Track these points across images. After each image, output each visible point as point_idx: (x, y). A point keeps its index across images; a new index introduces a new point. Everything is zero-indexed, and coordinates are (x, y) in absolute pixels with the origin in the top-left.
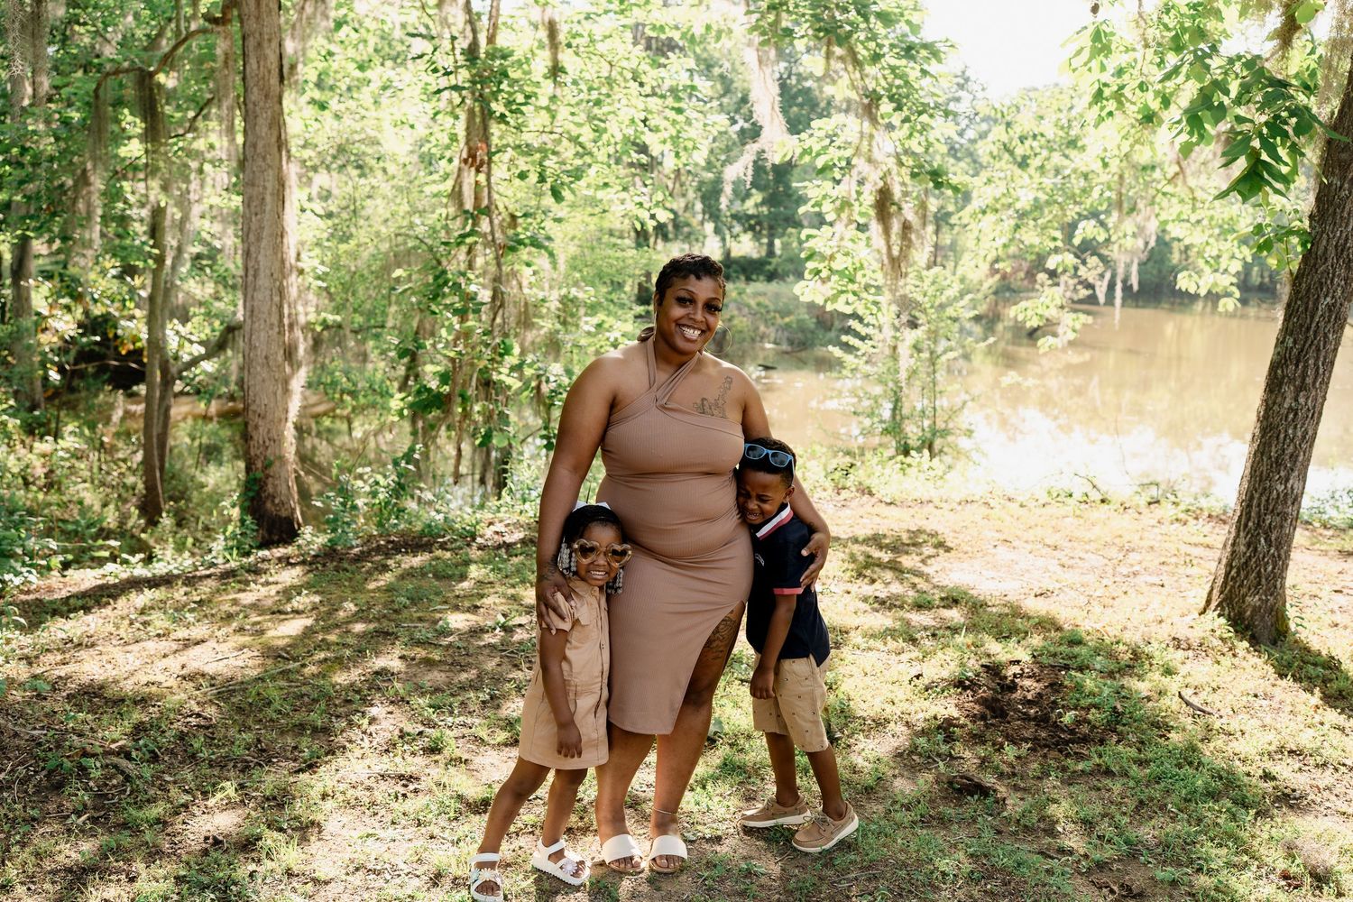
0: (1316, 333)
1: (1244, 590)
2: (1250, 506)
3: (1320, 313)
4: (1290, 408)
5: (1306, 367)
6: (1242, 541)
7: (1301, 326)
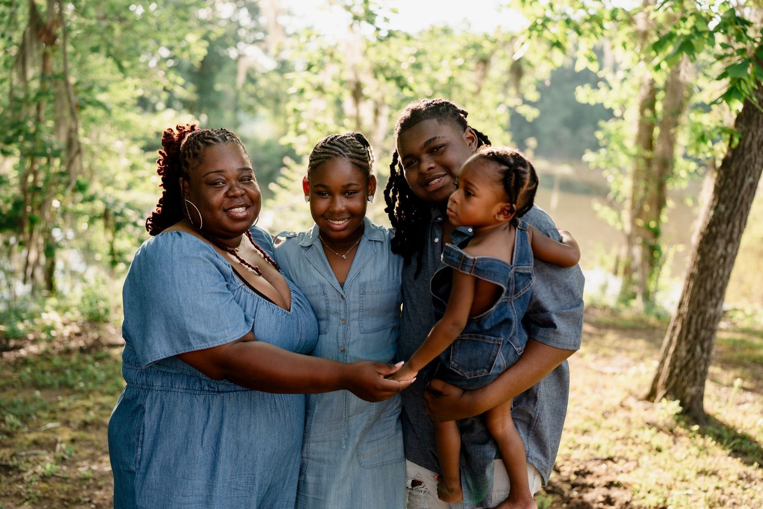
0: (741, 203)
1: (684, 384)
2: (689, 323)
3: (745, 188)
4: (722, 256)
5: (734, 226)
6: (684, 348)
7: (731, 197)
